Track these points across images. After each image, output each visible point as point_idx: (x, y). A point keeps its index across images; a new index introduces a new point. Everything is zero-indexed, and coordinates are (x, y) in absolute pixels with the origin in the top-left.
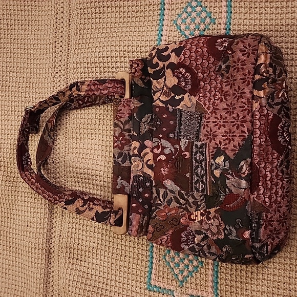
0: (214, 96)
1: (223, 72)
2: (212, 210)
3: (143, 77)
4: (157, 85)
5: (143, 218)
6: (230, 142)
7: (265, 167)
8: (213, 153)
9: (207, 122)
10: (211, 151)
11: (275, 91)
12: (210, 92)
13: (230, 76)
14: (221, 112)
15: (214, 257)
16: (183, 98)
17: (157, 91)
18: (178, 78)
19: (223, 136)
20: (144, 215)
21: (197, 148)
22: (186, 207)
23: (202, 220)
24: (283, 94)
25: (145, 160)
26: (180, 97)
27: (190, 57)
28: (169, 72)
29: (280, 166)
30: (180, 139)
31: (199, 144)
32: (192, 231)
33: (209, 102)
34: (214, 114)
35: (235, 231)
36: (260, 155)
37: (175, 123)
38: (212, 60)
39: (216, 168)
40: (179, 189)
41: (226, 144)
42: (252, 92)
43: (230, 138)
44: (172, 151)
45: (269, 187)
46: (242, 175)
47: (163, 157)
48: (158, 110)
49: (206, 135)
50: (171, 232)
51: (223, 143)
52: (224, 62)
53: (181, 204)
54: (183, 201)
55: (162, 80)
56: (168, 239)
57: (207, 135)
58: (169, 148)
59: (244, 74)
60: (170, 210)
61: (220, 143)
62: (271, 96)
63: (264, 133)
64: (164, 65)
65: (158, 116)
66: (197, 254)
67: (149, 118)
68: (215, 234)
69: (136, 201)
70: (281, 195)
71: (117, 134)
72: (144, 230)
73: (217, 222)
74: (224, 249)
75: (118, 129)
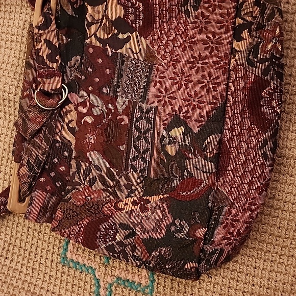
0: (174, 41)
1: (190, 8)
2: (154, 200)
4: (94, 14)
5: (50, 198)
6: (193, 109)
7: (238, 147)
8: (166, 122)
9: (160, 77)
10: (163, 118)
11: (260, 42)
12: (168, 34)
13: (199, 15)
14: (183, 65)
15: (139, 263)
16: (129, 39)
17: (93, 24)
18: (125, 7)
19: (185, 100)
20: (52, 195)
21: (142, 112)
22: (115, 190)
23: (133, 211)
24: (274, 46)
25: (67, 121)
26: (125, 36)
29: (260, 148)
30: (117, 96)
31: (145, 107)
32: (115, 224)
33: (165, 49)
34: (172, 68)
35: (187, 228)
36: (232, 129)
37: (113, 73)
39: (170, 143)
40: (108, 166)
41: (188, 112)
42: (231, 43)
43: (194, 103)
44: (103, 112)
45: (240, 173)
46: (208, 155)
47: (90, 119)
48: (91, 50)
49: (157, 96)
50: (86, 222)
51: (185, 109)
53: (108, 186)
54: (110, 183)
55: (101, 8)
56: (79, 231)
57: (160, 96)
58: (100, 107)
59: (222, 16)
60: (91, 193)
61: (180, 109)
62: (253, 50)
63: (241, 102)
65: (91, 60)
66: (116, 255)
67: (77, 61)
68: (148, 232)
69: (45, 174)
70: (258, 188)
71: (30, 79)
72: (48, 215)
73: (158, 214)
74: (155, 254)
75: (31, 71)
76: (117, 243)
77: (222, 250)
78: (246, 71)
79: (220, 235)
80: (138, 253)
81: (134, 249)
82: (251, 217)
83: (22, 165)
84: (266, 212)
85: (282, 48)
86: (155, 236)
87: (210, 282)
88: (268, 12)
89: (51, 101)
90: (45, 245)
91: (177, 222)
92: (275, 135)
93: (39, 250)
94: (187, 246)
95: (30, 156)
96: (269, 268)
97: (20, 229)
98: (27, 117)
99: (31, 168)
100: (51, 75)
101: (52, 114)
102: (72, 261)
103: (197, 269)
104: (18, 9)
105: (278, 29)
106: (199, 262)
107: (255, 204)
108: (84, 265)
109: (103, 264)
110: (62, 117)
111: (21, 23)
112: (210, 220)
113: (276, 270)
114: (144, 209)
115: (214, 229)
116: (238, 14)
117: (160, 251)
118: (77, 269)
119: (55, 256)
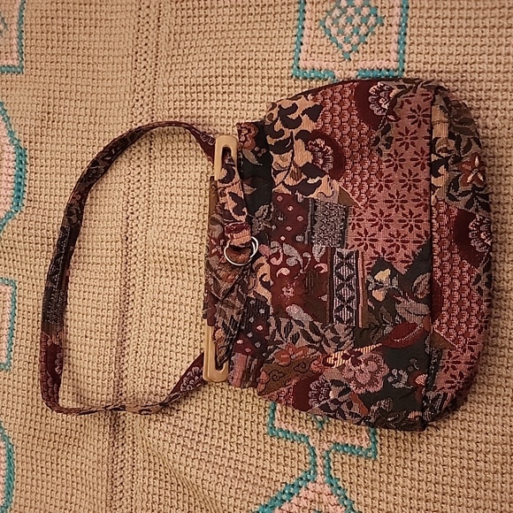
0: (369, 181)
1: (382, 147)
2: (366, 351)
3: (256, 149)
4: (280, 162)
5: (252, 360)
6: (398, 249)
7: (451, 285)
8: (370, 266)
9: (358, 220)
10: (366, 262)
11: (460, 175)
12: (361, 174)
13: (392, 153)
14: (381, 205)
15: (358, 419)
16: (320, 182)
17: (280, 172)
18: (313, 152)
19: (387, 241)
20: (253, 357)
21: (342, 258)
22: (321, 346)
23: (344, 365)
24: (475, 177)
25: (259, 276)
26: (316, 181)
27: (332, 122)
28: (299, 144)
29: (474, 284)
30: (313, 244)
31: (345, 252)
32: (326, 381)
33: (360, 190)
34: (369, 209)
35: (406, 377)
36: (442, 267)
37: (306, 220)
38: (366, 128)
39: (377, 288)
40: (311, 320)
41: (392, 253)
42: (429, 180)
43: (398, 243)
44: (299, 262)
45: (456, 313)
46: (419, 296)
47: (285, 271)
48: (280, 198)
49: (356, 240)
50: (294, 382)
51: (388, 251)
52: (384, 133)
53: (313, 342)
54: (315, 338)
55: (288, 155)
56: (289, 392)
57: (360, 240)
58: (295, 257)
59: (415, 153)
60: (296, 351)
61: (383, 250)
62: (453, 184)
63: (447, 238)
64: (292, 133)
65: (281, 209)
66: (332, 414)
67: (265, 211)
68: (364, 386)
69: (242, 336)
70: (477, 326)
71: (216, 235)
72: (251, 379)
73: (373, 366)
74: (374, 408)
75: (218, 227)
76: (332, 401)
77: (445, 394)
78: (448, 206)
79: (442, 380)
80: (356, 410)
81: (350, 405)
82: (472, 357)
83: (217, 328)
84: (490, 352)
85: (484, 178)
86: (371, 390)
87: (439, 436)
88: (464, 144)
89: (242, 257)
90: (249, 415)
91: (395, 372)
92: (487, 268)
93: (242, 422)
94: (408, 395)
95: (225, 317)
96: (501, 412)
97: (218, 400)
98: (218, 276)
99: (227, 331)
100: (239, 229)
101: (244, 270)
102: (281, 430)
103: (421, 418)
104: (193, 160)
105: (477, 159)
106: (423, 410)
107: (475, 343)
108: (295, 433)
109: (317, 429)
110: (254, 272)
111: (198, 175)
112: (430, 365)
113: (509, 414)
114: (356, 362)
115: (435, 374)
116: (432, 151)
117: (380, 404)
118: (287, 439)
119: (261, 426)
